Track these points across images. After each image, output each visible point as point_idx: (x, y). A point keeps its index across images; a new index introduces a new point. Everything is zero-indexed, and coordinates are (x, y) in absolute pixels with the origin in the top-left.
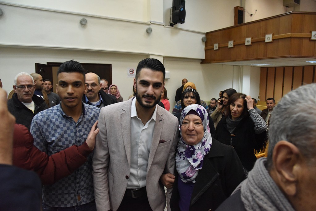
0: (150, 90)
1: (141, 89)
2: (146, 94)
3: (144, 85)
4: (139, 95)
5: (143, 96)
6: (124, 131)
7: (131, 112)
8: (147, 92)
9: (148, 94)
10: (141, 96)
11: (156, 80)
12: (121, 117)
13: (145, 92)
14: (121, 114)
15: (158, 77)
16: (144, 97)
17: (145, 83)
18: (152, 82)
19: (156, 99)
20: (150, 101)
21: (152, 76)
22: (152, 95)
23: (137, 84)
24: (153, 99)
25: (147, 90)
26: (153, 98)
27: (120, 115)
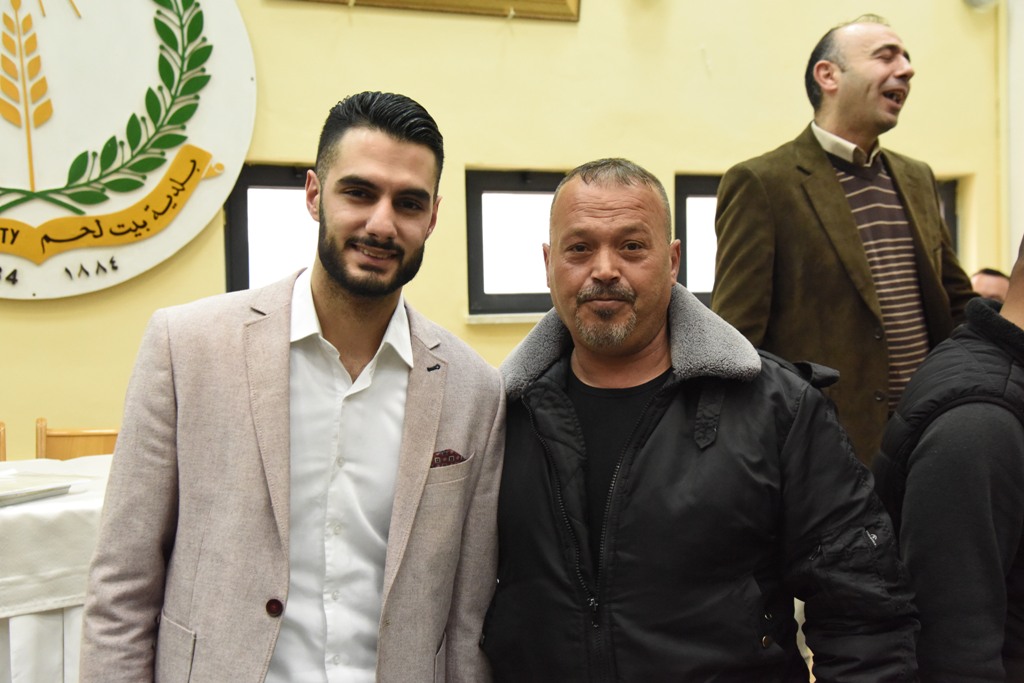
0: (380, 216)
1: (343, 213)
2: (362, 234)
3: (355, 198)
4: (333, 239)
5: (352, 244)
6: (257, 396)
7: (289, 318)
8: (369, 227)
9: (372, 235)
10: (340, 244)
11: (405, 177)
12: (246, 337)
13: (362, 224)
14: (248, 326)
15: (414, 165)
16: (355, 247)
17: (361, 191)
18: (389, 184)
19: (406, 258)
20: (380, 264)
21: (392, 161)
22: (390, 238)
23: (324, 196)
24: (393, 257)
25: (369, 218)
26: (394, 252)
27: (240, 330)
